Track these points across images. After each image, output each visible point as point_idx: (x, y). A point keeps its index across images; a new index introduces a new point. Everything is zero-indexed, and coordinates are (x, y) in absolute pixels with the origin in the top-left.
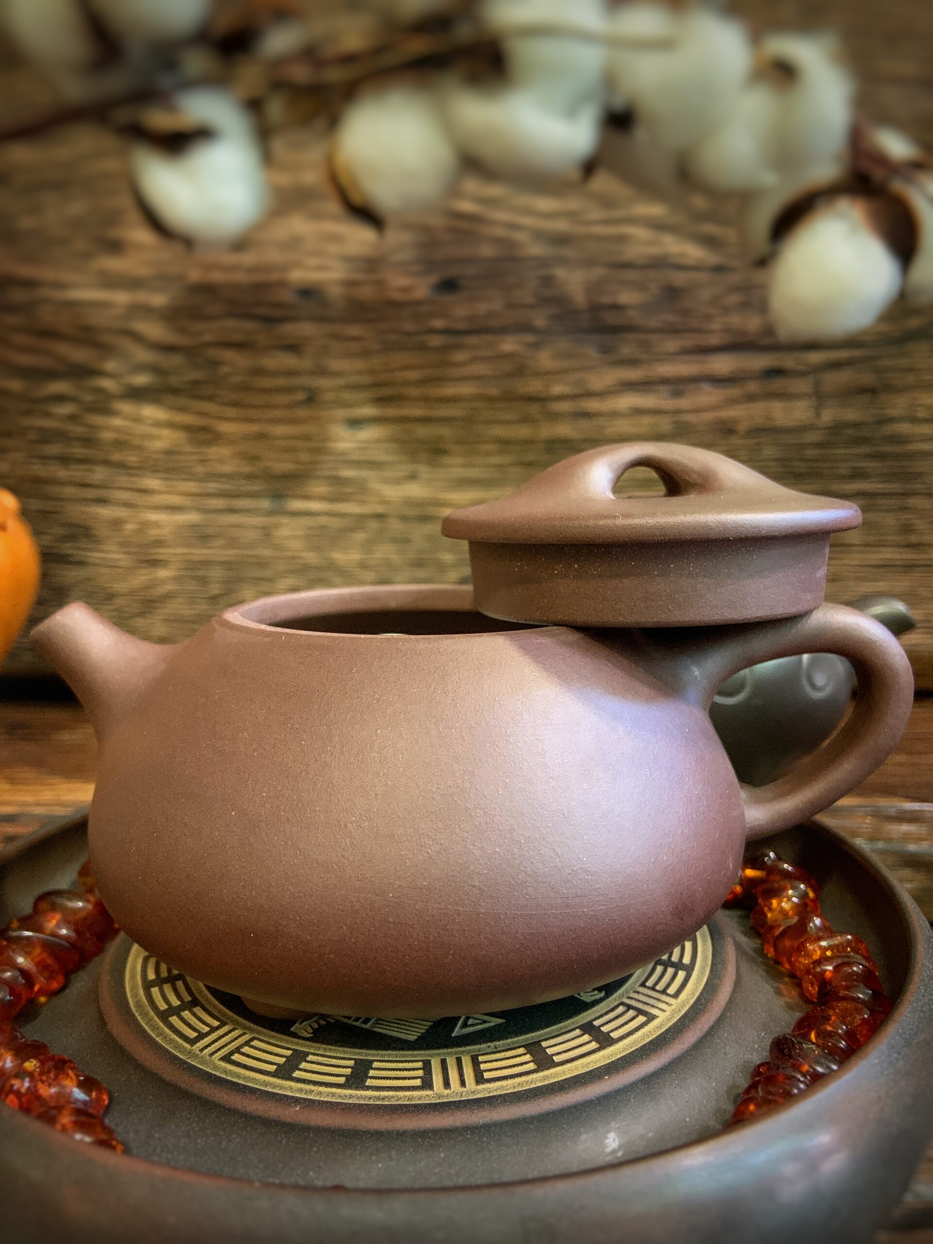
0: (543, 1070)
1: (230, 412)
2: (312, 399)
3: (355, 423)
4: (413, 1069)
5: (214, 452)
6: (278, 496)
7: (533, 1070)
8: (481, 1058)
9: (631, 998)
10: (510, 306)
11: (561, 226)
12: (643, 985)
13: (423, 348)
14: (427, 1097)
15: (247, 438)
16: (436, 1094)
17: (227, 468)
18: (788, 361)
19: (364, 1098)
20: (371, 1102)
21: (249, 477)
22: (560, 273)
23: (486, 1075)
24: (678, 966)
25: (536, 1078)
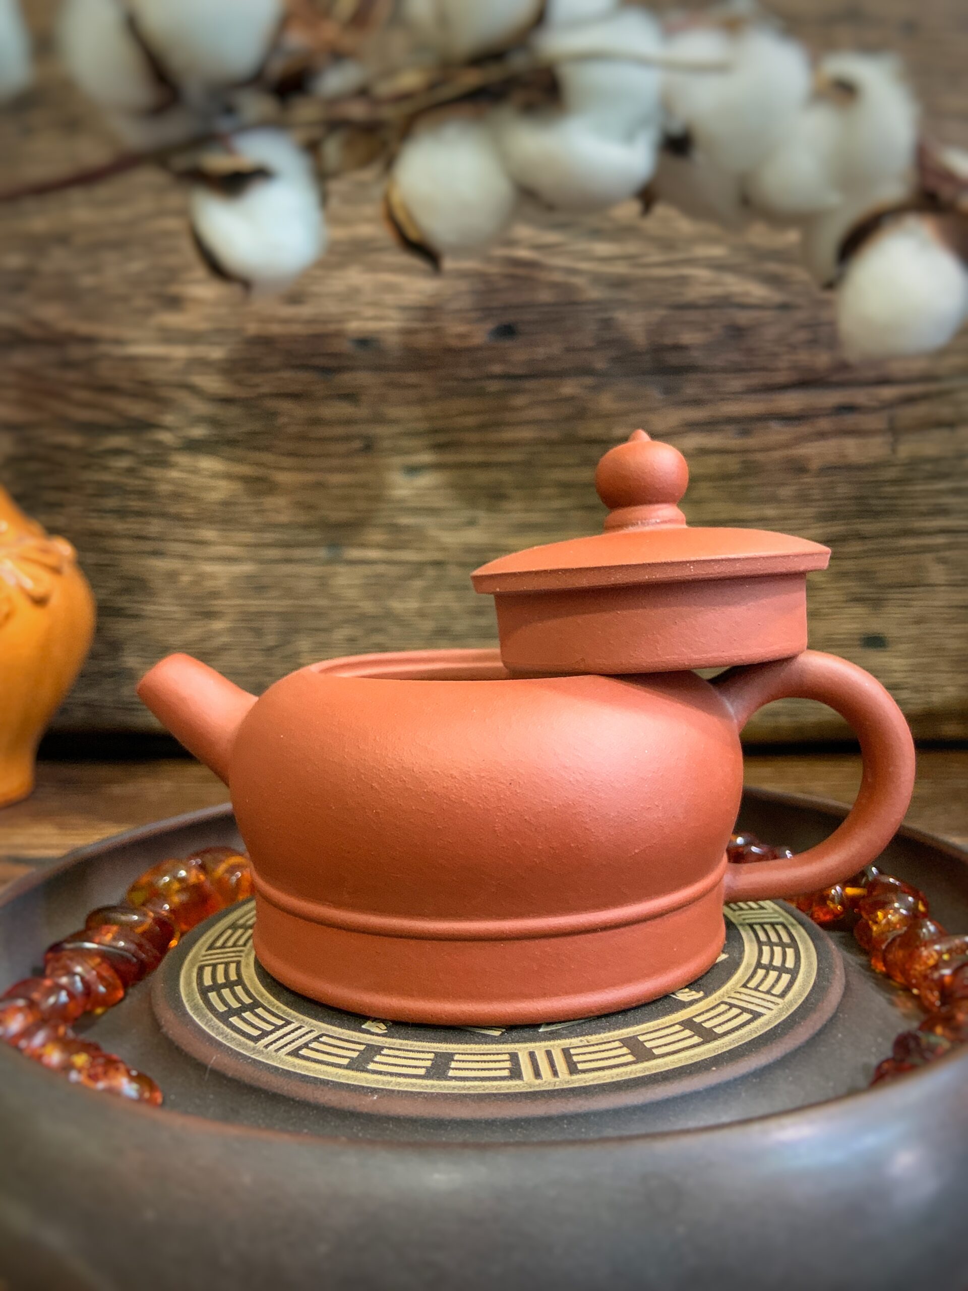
0: (642, 1062)
1: (288, 462)
2: (369, 446)
3: (413, 470)
4: (499, 1061)
5: (270, 502)
6: (334, 545)
7: (631, 1062)
8: (572, 1051)
9: (733, 998)
10: (568, 350)
11: (620, 269)
12: (745, 986)
13: (481, 393)
14: (517, 1087)
15: (305, 487)
16: (526, 1084)
17: (283, 518)
18: (860, 396)
19: (449, 1087)
20: (456, 1091)
21: (306, 527)
22: (621, 316)
23: (580, 1066)
24: (782, 970)
25: (636, 1069)
